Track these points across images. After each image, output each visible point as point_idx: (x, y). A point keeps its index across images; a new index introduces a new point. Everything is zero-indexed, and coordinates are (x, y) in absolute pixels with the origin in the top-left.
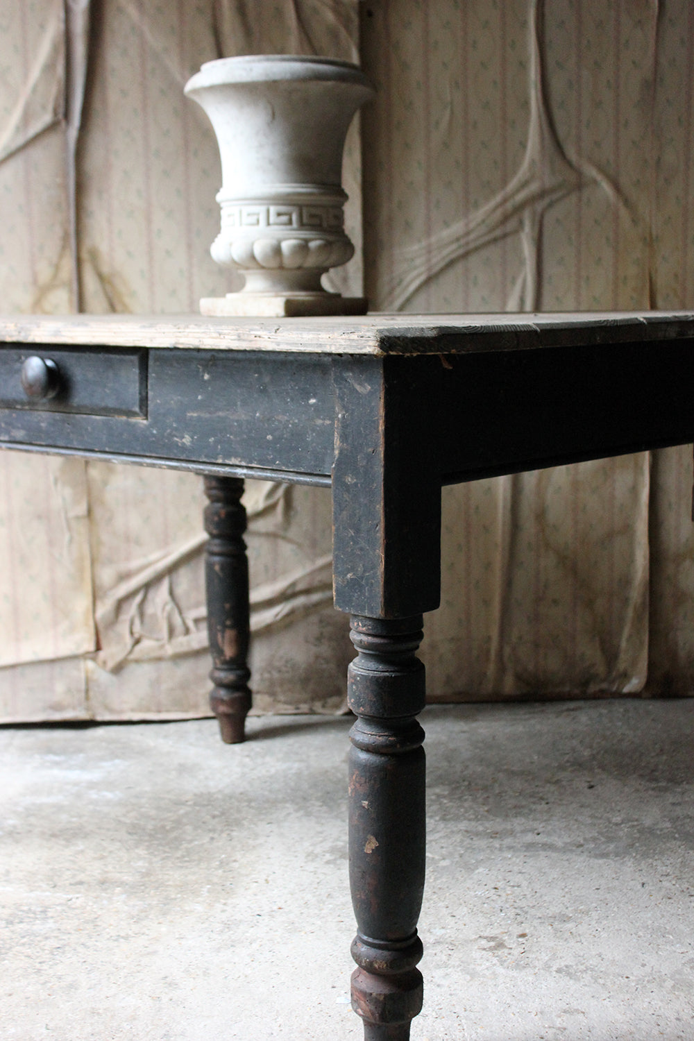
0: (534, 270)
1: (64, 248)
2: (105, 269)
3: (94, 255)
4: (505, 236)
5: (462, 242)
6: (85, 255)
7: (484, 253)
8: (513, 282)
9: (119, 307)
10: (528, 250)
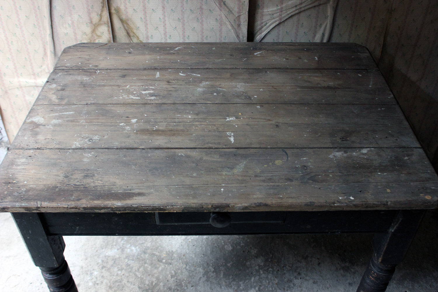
0: (331, 21)
1: (103, 7)
2: (124, 17)
3: (118, 11)
4: (320, 5)
5: (298, 7)
6: (113, 11)
7: (308, 13)
8: (320, 26)
9: (131, 34)
10: (330, 12)
